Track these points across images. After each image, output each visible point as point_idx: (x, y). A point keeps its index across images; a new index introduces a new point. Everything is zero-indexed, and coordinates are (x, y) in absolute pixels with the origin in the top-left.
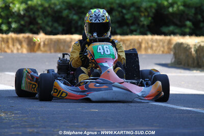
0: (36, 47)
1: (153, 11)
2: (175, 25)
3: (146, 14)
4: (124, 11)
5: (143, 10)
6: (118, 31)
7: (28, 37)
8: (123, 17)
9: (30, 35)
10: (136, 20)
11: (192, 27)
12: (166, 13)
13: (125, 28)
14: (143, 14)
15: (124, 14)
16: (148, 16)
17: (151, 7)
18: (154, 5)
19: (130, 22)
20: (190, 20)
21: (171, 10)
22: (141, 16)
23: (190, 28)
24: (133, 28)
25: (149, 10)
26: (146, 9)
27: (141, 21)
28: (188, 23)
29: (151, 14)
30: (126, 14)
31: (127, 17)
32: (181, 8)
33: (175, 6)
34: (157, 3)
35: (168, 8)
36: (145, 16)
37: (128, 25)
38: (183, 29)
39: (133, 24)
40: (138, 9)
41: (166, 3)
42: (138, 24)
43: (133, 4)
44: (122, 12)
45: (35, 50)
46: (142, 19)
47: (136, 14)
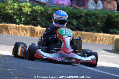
0: (35, 34)
1: (106, 19)
3: (101, 20)
4: (88, 18)
5: (99, 18)
6: (84, 29)
7: (31, 28)
8: (87, 21)
9: (33, 27)
10: (95, 24)
12: (113, 21)
13: (88, 27)
14: (99, 21)
16: (102, 22)
17: (104, 16)
18: (106, 15)
19: (91, 24)
21: (116, 20)
24: (92, 28)
25: (103, 18)
26: (101, 18)
27: (98, 24)
29: (104, 21)
30: (89, 19)
31: (89, 21)
34: (108, 15)
35: (115, 18)
36: (100, 21)
37: (90, 26)
39: (93, 26)
40: (97, 17)
41: (113, 16)
42: (96, 26)
43: (94, 14)
44: (87, 18)
45: (35, 35)
46: (98, 23)
47: (95, 20)
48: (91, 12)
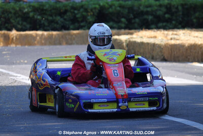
0: (10, 41)
1: (97, 11)
2: (113, 21)
3: (92, 13)
4: (76, 12)
5: (89, 10)
6: (71, 27)
7: (4, 34)
8: (75, 16)
9: (6, 32)
10: (84, 18)
11: (127, 23)
12: (107, 12)
13: (77, 25)
14: (89, 14)
15: (76, 14)
16: (93, 15)
17: (95, 8)
18: (97, 6)
19: (80, 20)
20: (125, 18)
21: (110, 10)
22: (88, 15)
23: (125, 23)
24: (82, 24)
25: (94, 11)
26: (92, 10)
27: (88, 19)
28: (123, 20)
29: (96, 14)
30: (77, 14)
31: (78, 16)
32: (118, 8)
33: (113, 7)
34: (99, 5)
35: (108, 8)
36: (91, 15)
37: (78, 22)
38: (120, 24)
39: (82, 21)
40: (86, 10)
41: (107, 5)
42: (86, 22)
43: (82, 7)
44: (74, 13)
45: (10, 43)
46: (89, 18)
47: (84, 14)
48: (78, 5)
